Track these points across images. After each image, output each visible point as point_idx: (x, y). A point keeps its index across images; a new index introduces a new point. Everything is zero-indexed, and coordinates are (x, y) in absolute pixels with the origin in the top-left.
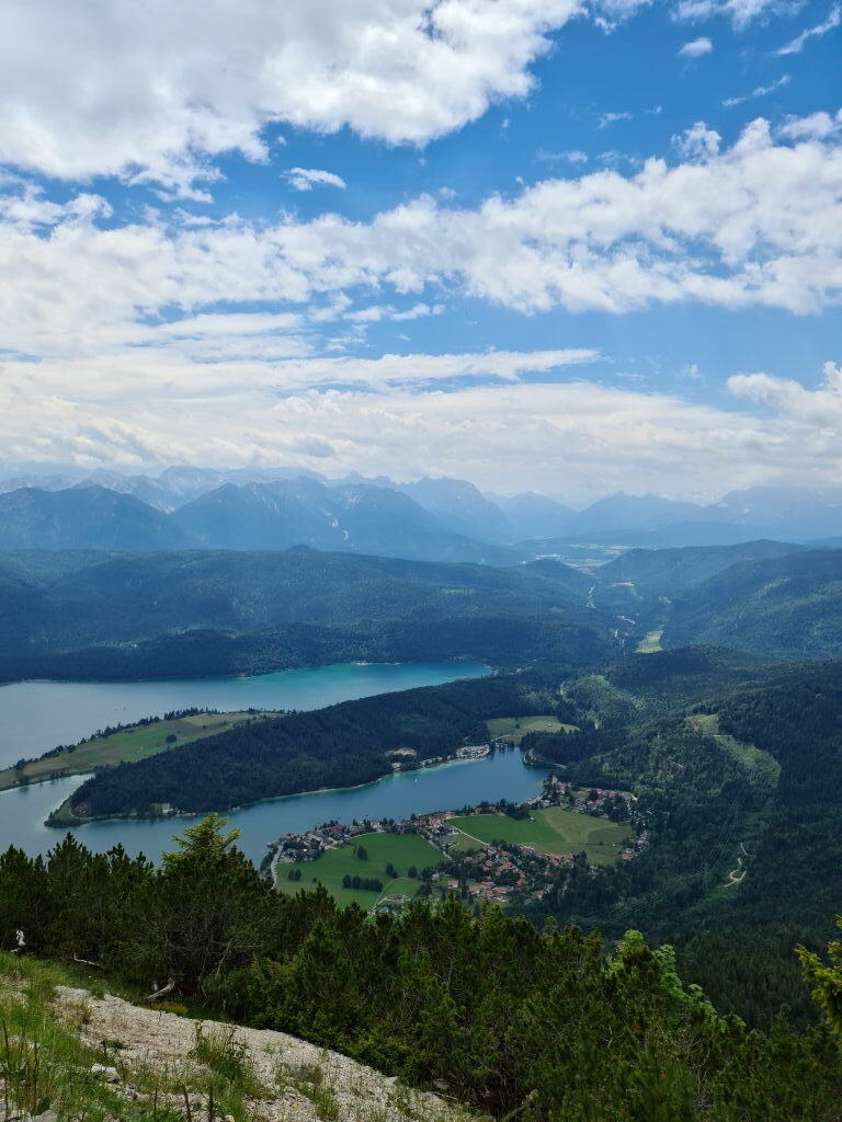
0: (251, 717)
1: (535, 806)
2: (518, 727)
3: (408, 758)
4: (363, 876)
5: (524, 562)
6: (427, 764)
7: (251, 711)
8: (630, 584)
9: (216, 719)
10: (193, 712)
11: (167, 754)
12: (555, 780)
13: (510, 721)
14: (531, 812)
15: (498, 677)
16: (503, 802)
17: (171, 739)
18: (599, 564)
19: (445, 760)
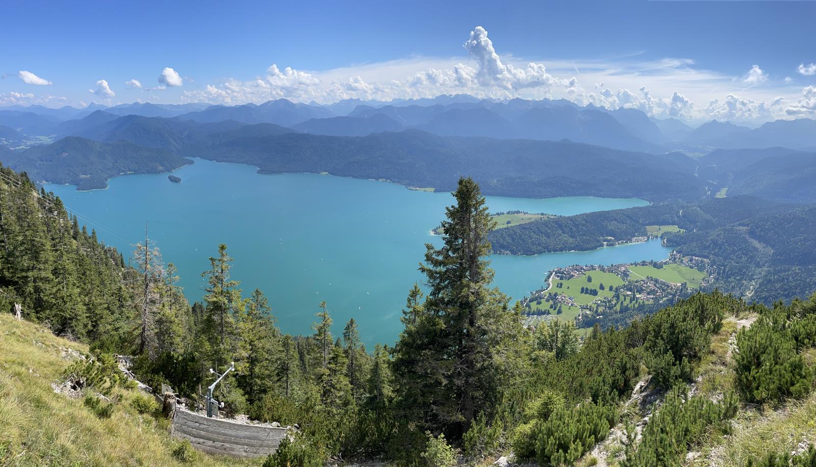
0: (542, 216)
1: (665, 263)
2: (660, 229)
3: (610, 240)
4: (589, 288)
5: (667, 153)
6: (619, 244)
7: (542, 214)
8: (715, 165)
9: (527, 216)
10: (518, 212)
11: (507, 228)
12: (675, 252)
13: (657, 227)
14: (664, 266)
15: (652, 207)
16: (652, 261)
17: (509, 222)
18: (702, 155)
19: (626, 242)
